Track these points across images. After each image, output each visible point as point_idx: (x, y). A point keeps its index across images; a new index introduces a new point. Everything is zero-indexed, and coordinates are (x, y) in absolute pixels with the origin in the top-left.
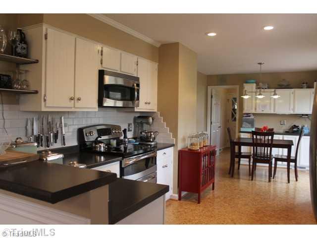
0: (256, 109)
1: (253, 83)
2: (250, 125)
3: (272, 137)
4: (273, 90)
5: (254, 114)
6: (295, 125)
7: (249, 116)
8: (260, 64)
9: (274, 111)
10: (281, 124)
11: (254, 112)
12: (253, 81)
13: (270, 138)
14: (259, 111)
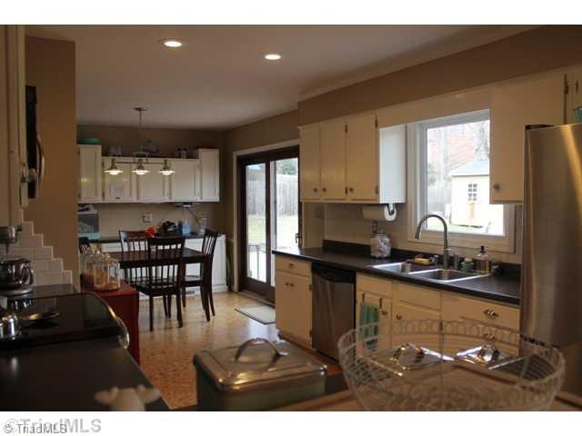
0: (103, 195)
1: (95, 144)
2: (89, 227)
3: (183, 246)
4: (162, 160)
5: (96, 205)
6: (168, 222)
7: (87, 209)
8: (139, 109)
9: (138, 198)
10: (144, 222)
11: (99, 200)
12: (94, 140)
13: (179, 246)
14: (110, 199)
